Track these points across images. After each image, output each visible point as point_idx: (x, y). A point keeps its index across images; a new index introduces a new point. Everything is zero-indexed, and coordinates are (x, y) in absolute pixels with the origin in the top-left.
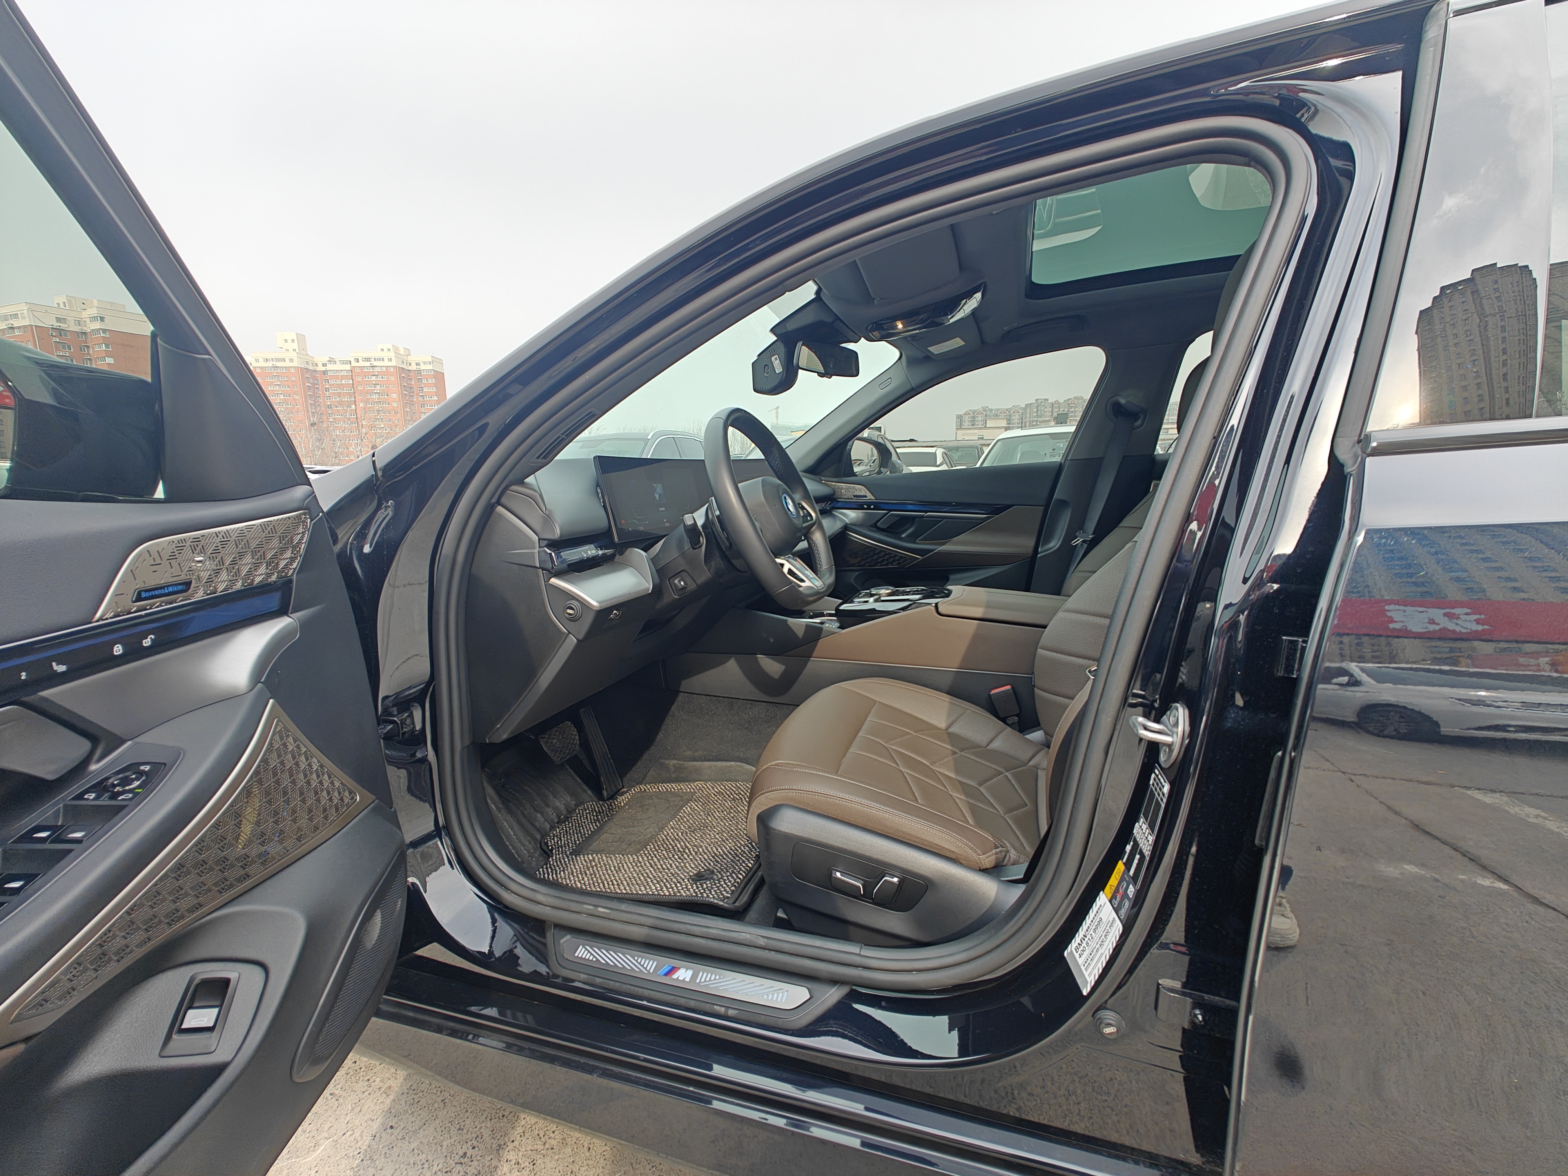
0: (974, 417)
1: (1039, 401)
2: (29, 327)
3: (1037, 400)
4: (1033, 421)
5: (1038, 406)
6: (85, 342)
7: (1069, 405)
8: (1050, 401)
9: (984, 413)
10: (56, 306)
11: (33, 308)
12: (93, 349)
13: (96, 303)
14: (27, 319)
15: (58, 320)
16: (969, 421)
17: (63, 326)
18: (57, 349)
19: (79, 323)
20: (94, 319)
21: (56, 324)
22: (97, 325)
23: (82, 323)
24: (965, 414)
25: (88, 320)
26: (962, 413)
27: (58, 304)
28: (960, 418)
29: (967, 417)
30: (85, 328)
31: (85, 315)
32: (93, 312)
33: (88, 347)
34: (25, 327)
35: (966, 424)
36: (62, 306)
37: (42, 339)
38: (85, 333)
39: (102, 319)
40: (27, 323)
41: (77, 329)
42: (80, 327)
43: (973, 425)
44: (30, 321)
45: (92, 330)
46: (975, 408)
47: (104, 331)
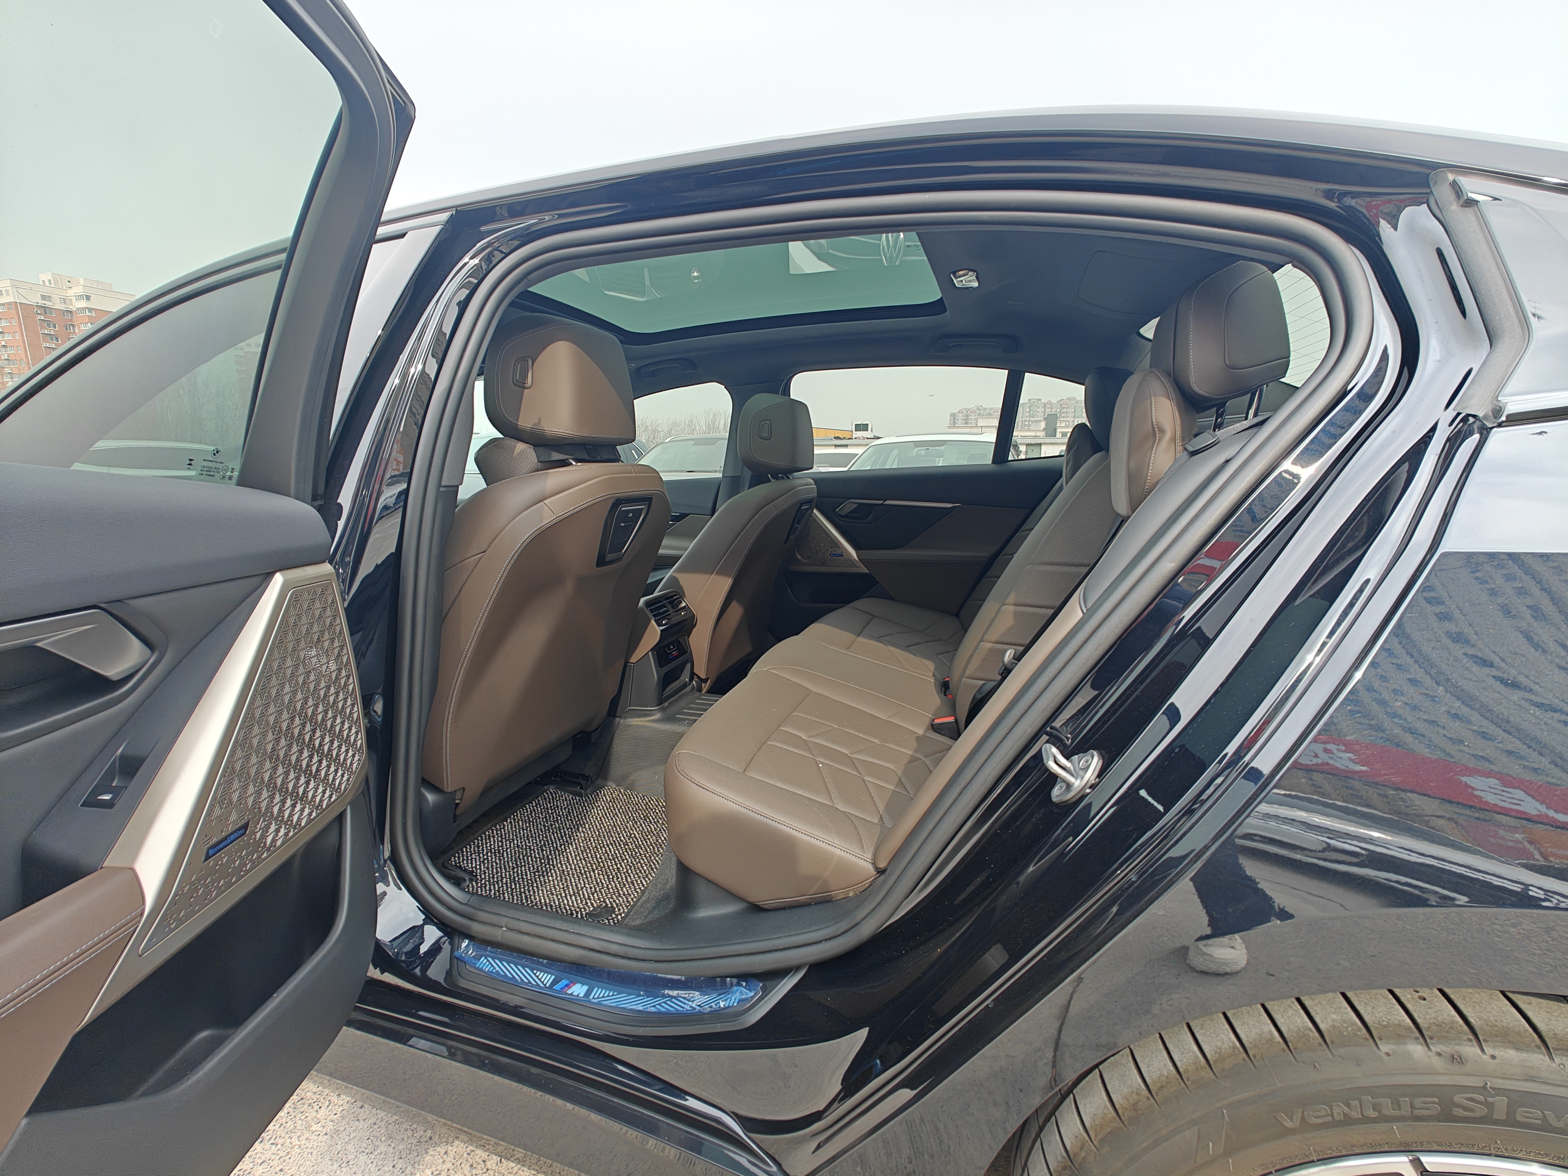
0: (967, 416)
1: (1032, 401)
2: (13, 304)
3: (1029, 400)
4: (1026, 421)
5: (1030, 407)
6: (71, 320)
7: (1061, 405)
8: (1043, 401)
9: (978, 412)
10: (41, 283)
11: (16, 285)
12: (79, 327)
13: (82, 281)
14: (12, 296)
15: (44, 297)
16: (963, 420)
17: (48, 304)
18: (42, 327)
19: (64, 301)
20: (80, 297)
21: (41, 302)
22: (83, 304)
23: (67, 302)
24: (959, 412)
25: (74, 299)
26: (956, 412)
27: (44, 282)
28: (953, 416)
29: (960, 415)
30: (71, 307)
31: (70, 293)
32: (78, 290)
33: (73, 325)
34: (10, 303)
35: (960, 423)
36: (47, 284)
37: (27, 317)
38: (71, 312)
39: (88, 298)
40: (11, 299)
41: (62, 307)
42: (66, 306)
43: (966, 423)
44: (14, 299)
45: (78, 309)
46: (970, 407)
47: (90, 310)
